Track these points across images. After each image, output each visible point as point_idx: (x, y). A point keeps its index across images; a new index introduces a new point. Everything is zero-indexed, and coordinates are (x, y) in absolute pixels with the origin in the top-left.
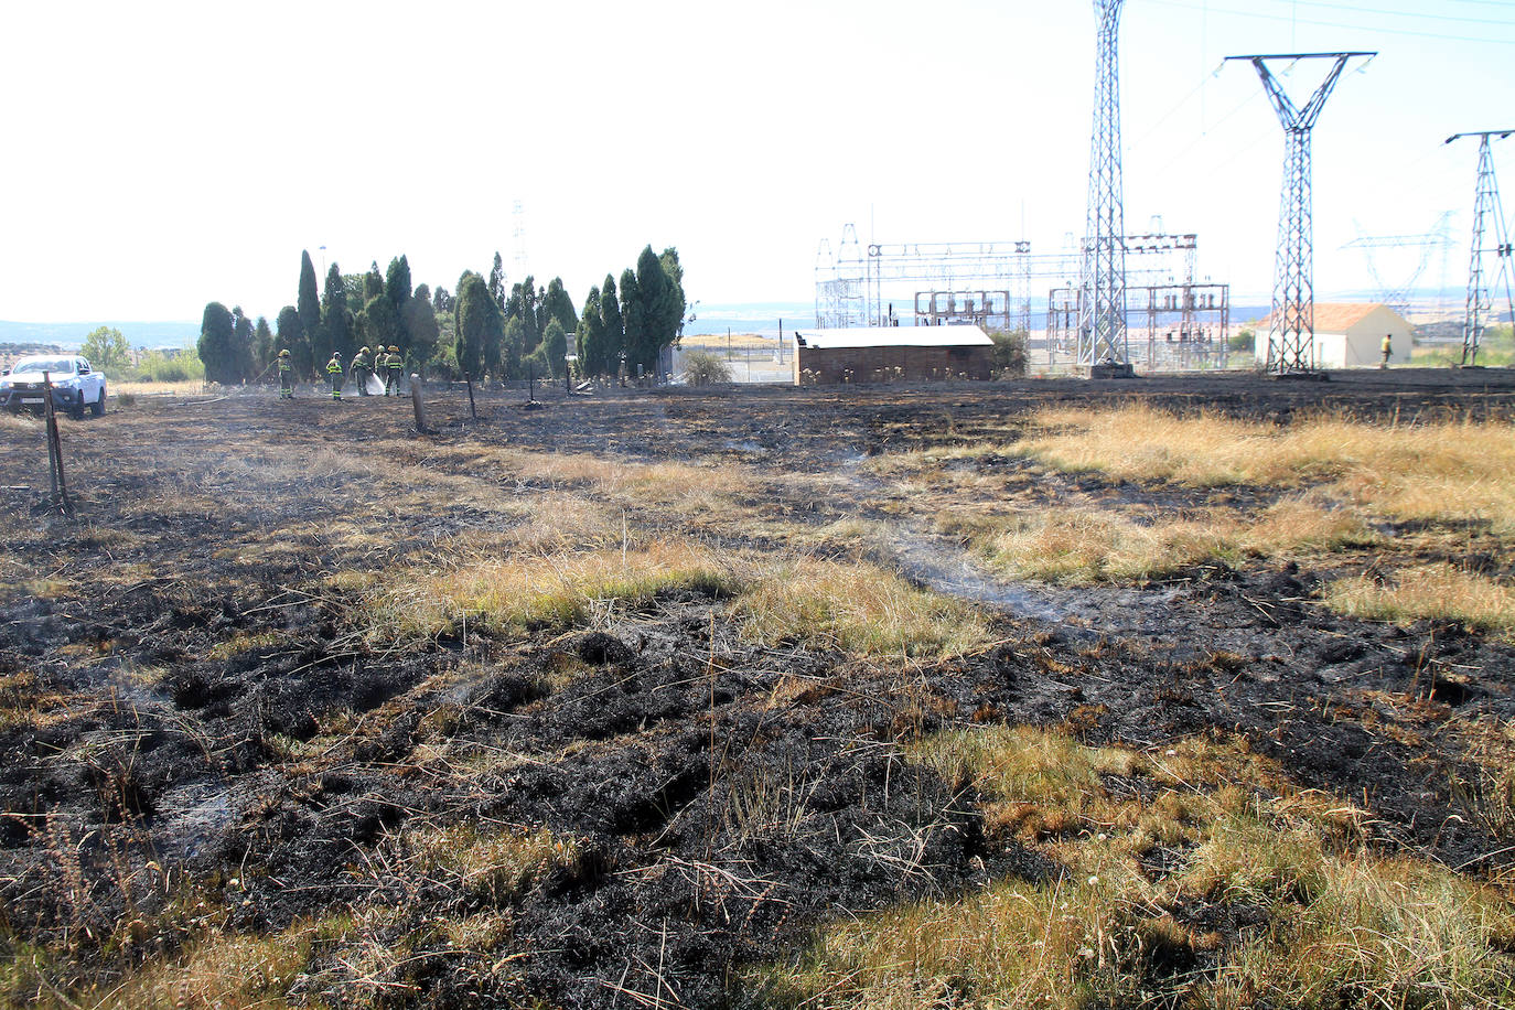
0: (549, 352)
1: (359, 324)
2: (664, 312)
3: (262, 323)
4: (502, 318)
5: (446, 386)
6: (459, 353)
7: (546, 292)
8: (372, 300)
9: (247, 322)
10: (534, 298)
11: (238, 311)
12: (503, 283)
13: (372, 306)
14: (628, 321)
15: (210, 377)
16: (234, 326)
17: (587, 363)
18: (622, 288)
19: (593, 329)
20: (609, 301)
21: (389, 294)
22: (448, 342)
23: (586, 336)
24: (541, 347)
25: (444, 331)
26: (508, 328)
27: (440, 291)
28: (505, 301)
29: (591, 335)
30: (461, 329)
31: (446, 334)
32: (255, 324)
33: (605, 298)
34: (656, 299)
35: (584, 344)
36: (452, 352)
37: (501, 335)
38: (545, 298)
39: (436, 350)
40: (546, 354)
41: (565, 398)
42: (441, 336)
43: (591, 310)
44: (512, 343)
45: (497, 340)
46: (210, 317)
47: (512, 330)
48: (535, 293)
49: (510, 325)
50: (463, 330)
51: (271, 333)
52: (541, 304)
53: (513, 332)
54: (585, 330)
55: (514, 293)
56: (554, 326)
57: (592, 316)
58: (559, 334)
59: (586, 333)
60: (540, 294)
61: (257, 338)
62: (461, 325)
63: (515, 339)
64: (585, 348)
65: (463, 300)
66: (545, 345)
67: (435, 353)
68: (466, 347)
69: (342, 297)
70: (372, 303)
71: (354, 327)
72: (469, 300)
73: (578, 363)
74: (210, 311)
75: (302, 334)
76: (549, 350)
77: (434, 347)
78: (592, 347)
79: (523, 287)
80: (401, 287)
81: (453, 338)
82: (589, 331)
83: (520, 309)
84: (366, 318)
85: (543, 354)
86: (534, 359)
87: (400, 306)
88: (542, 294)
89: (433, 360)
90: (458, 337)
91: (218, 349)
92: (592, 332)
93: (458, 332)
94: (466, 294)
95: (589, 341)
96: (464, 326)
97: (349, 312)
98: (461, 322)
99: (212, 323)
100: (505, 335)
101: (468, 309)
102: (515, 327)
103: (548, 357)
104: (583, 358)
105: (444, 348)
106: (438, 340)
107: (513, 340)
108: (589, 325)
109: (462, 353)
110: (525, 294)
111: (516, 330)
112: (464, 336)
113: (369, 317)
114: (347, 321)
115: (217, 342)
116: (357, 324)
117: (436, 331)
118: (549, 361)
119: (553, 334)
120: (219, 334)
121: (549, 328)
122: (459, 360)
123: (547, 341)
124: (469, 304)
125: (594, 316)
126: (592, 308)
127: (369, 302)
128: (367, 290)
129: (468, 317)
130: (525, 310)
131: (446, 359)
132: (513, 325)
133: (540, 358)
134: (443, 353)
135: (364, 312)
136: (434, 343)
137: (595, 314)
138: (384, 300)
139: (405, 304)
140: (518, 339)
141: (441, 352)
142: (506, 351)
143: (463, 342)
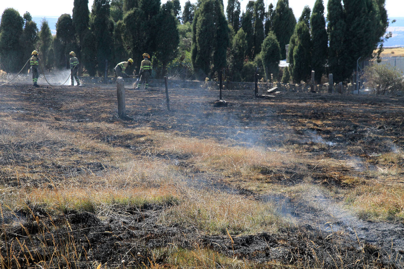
1: (118, 31)
2: (363, 30)
3: (45, 26)
4: (229, 31)
6: (194, 57)
7: (274, 8)
8: (129, 12)
9: (34, 26)
10: (264, 13)
11: (28, 16)
13: (129, 17)
14: (332, 36)
16: (24, 27)
17: (296, 70)
18: (329, 9)
19: (302, 42)
20: (318, 20)
21: (143, 7)
22: (186, 48)
23: (296, 48)
24: (260, 56)
25: (185, 39)
26: (235, 39)
27: (188, 5)
28: (241, 15)
29: (300, 47)
30: (197, 38)
31: (186, 42)
32: (39, 26)
33: (314, 17)
34: (357, 19)
35: (294, 54)
36: (189, 55)
37: (229, 45)
38: (273, 14)
39: (177, 54)
40: (264, 61)
41: (252, 98)
42: (182, 43)
43: (302, 26)
44: (237, 51)
45: (226, 48)
46: (6, 20)
47: (238, 41)
48: (266, 9)
49: (237, 36)
50: (199, 39)
51: (50, 34)
52: (270, 19)
53: (239, 42)
54: (296, 43)
55: (248, 8)
56: (271, 39)
57: (302, 31)
58: (274, 45)
59: (297, 45)
60: (269, 10)
61: (40, 38)
62: (197, 34)
63: (240, 48)
64: (296, 56)
65: (200, 15)
66: (263, 54)
67: (176, 57)
68: (199, 54)
69: (107, 9)
70: (129, 15)
71: (114, 33)
72: (204, 15)
73: (288, 70)
74: (6, 15)
75: (75, 37)
76: (266, 58)
77: (176, 52)
78: (301, 57)
79: (255, 4)
80: (152, 2)
81: (190, 45)
82: (299, 44)
83: (252, 22)
84: (124, 26)
85: (261, 61)
86: (254, 65)
87: (151, 18)
88: (271, 11)
89: (174, 62)
90: (194, 45)
91: (10, 45)
92: (301, 45)
93: (194, 40)
94: (202, 10)
95: (298, 52)
96: (199, 36)
97: (111, 21)
98: (197, 30)
99: (7, 25)
100: (232, 44)
101: (203, 23)
102: (241, 38)
103: (264, 64)
104: (292, 66)
105: (184, 53)
106: (179, 46)
107: (238, 49)
108: (300, 39)
109: (197, 58)
110: (256, 10)
111: (241, 40)
112: (199, 44)
113: (126, 26)
114: (109, 28)
115: (10, 40)
116: (116, 31)
117: (178, 38)
118: (265, 67)
119: (269, 45)
120: (12, 34)
121: (267, 41)
122: (194, 63)
123: (264, 50)
124: (204, 18)
125: (304, 32)
126: (303, 25)
127: (127, 13)
128: (126, 3)
129: (202, 28)
130: (255, 24)
131: (184, 62)
132: (240, 37)
133: (258, 64)
134: (182, 57)
135: (123, 21)
136: (175, 48)
137: (305, 30)
138: (139, 13)
139: (154, 16)
140: (242, 47)
141: (181, 56)
142: (232, 57)
143: (198, 49)
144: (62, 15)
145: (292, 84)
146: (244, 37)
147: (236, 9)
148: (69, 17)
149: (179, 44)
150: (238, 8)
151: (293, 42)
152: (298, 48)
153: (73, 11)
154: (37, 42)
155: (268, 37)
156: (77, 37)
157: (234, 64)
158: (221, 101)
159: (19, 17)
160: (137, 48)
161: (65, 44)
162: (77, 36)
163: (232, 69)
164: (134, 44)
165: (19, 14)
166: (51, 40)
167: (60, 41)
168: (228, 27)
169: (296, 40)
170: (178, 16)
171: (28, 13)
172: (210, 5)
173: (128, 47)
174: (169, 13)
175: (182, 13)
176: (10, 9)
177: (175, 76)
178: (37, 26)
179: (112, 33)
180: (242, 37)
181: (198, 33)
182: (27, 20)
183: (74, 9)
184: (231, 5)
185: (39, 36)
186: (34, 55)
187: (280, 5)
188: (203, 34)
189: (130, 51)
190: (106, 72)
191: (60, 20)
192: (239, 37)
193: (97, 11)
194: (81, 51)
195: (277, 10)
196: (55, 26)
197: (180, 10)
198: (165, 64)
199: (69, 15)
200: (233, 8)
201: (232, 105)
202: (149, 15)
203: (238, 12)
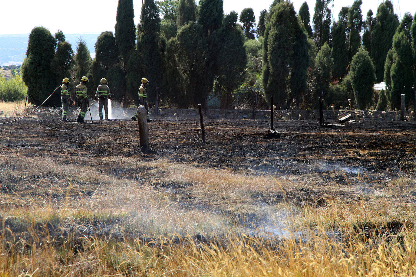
0: (355, 82)
1: (170, 51)
3: (82, 48)
4: (309, 46)
5: (250, 115)
6: (265, 80)
7: (374, 16)
9: (68, 47)
10: (361, 22)
11: (60, 36)
12: (329, 6)
13: (183, 33)
15: (34, 98)
16: (56, 50)
17: (394, 94)
19: (401, 59)
21: (201, 20)
22: (256, 69)
23: (394, 66)
24: (349, 77)
25: (255, 58)
26: (318, 57)
28: (331, 25)
29: (399, 65)
30: (269, 57)
31: (256, 62)
33: (415, 27)
35: (391, 74)
36: (260, 78)
37: (310, 64)
38: (373, 23)
39: (245, 77)
40: (353, 84)
41: (315, 129)
42: (250, 63)
43: (402, 38)
44: (321, 72)
45: (305, 69)
46: (34, 41)
47: (322, 59)
48: (363, 17)
49: (320, 52)
50: (271, 57)
51: (89, 57)
52: (369, 30)
53: (323, 61)
54: (394, 60)
55: (341, 17)
56: (362, 56)
57: (401, 45)
58: (366, 63)
59: (395, 63)
60: (368, 18)
61: (76, 62)
62: (269, 52)
63: (324, 67)
64: (394, 77)
65: (272, 28)
66: (352, 75)
67: (243, 81)
68: (272, 76)
69: (156, 24)
70: (183, 30)
71: (166, 53)
72: (277, 28)
73: (385, 94)
74: (35, 36)
75: (118, 59)
76: (356, 79)
77: (243, 74)
78: (400, 77)
79: (350, 11)
80: (212, 14)
81: (261, 65)
82: (398, 61)
83: (346, 35)
84: (177, 44)
85: (350, 84)
86: (342, 88)
87: (211, 34)
88: (370, 19)
89: (242, 87)
90: (266, 65)
91: (40, 72)
92: (401, 62)
93: (266, 60)
94: (274, 22)
95: (397, 71)
96: (271, 53)
97: (162, 38)
98: (269, 47)
99: (36, 47)
100: (314, 64)
101: (276, 37)
102: (325, 56)
103: (354, 87)
104: (390, 90)
105: (253, 75)
106: (247, 67)
107: (322, 69)
108: (398, 54)
109: (269, 82)
110: (352, 18)
111: (325, 58)
112: (271, 64)
113: (180, 44)
114: (160, 47)
115: (40, 65)
116: (168, 51)
117: (245, 57)
118: (355, 91)
119: (360, 63)
120: (41, 58)
121: (357, 58)
122: (266, 89)
123: (354, 70)
124: (276, 32)
125: (404, 46)
126: (403, 36)
127: (181, 29)
128: (181, 15)
129: (274, 43)
130: (350, 36)
131: (255, 86)
132: (324, 54)
133: (347, 87)
134: (252, 81)
135: (176, 38)
136: (242, 70)
137: (404, 42)
138: (195, 27)
139: (215, 31)
140: (327, 67)
141: (250, 80)
142: (315, 80)
143: (270, 70)
144: (103, 33)
145: (390, 112)
146: (330, 53)
147: (325, 18)
148: (110, 35)
149: (247, 65)
150: (327, 17)
151: (391, 58)
152: (397, 66)
153: (116, 28)
154: (73, 68)
155: (357, 53)
156: (121, 60)
157: (316, 87)
158: (272, 131)
159: (50, 37)
160: (195, 71)
161: (107, 69)
162: (120, 58)
163: (314, 95)
164: (191, 67)
165: (50, 34)
166: (90, 64)
167: (100, 65)
168: (306, 41)
169: (394, 55)
170: (251, 29)
171: (61, 31)
172: (284, 15)
173: (183, 70)
174: (233, 27)
175: (257, 25)
176: (40, 27)
177: (243, 105)
178: (72, 47)
179: (163, 54)
180: (327, 54)
181: (271, 50)
182: (59, 39)
183: (116, 25)
184: (318, 13)
185: (75, 59)
186: (65, 83)
187: (382, 11)
188: (275, 52)
189: (186, 75)
190: (157, 102)
191: (100, 39)
192: (322, 53)
193: (144, 27)
194: (126, 76)
195: (378, 17)
196: (94, 46)
197: (254, 21)
198: (229, 89)
199: (111, 33)
200: (321, 16)
201: (285, 137)
202: (209, 30)
203: (328, 21)
